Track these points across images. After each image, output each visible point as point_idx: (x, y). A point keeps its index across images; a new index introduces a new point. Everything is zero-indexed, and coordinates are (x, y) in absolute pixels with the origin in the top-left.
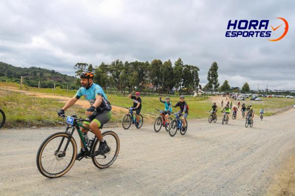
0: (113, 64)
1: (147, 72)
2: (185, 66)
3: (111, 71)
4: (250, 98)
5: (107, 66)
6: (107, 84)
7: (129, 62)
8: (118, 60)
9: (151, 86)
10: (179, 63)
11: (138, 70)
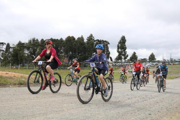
0: (30, 42)
1: (61, 47)
2: (96, 41)
3: (28, 49)
4: (156, 66)
5: (24, 44)
6: (24, 62)
8: (34, 38)
9: (66, 60)
10: (91, 38)
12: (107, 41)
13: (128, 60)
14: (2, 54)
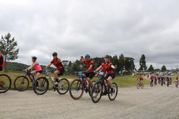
2: (125, 58)
3: (82, 64)
4: (167, 74)
7: (92, 58)
11: (98, 62)
12: (132, 58)
13: (147, 70)
14: (67, 67)
